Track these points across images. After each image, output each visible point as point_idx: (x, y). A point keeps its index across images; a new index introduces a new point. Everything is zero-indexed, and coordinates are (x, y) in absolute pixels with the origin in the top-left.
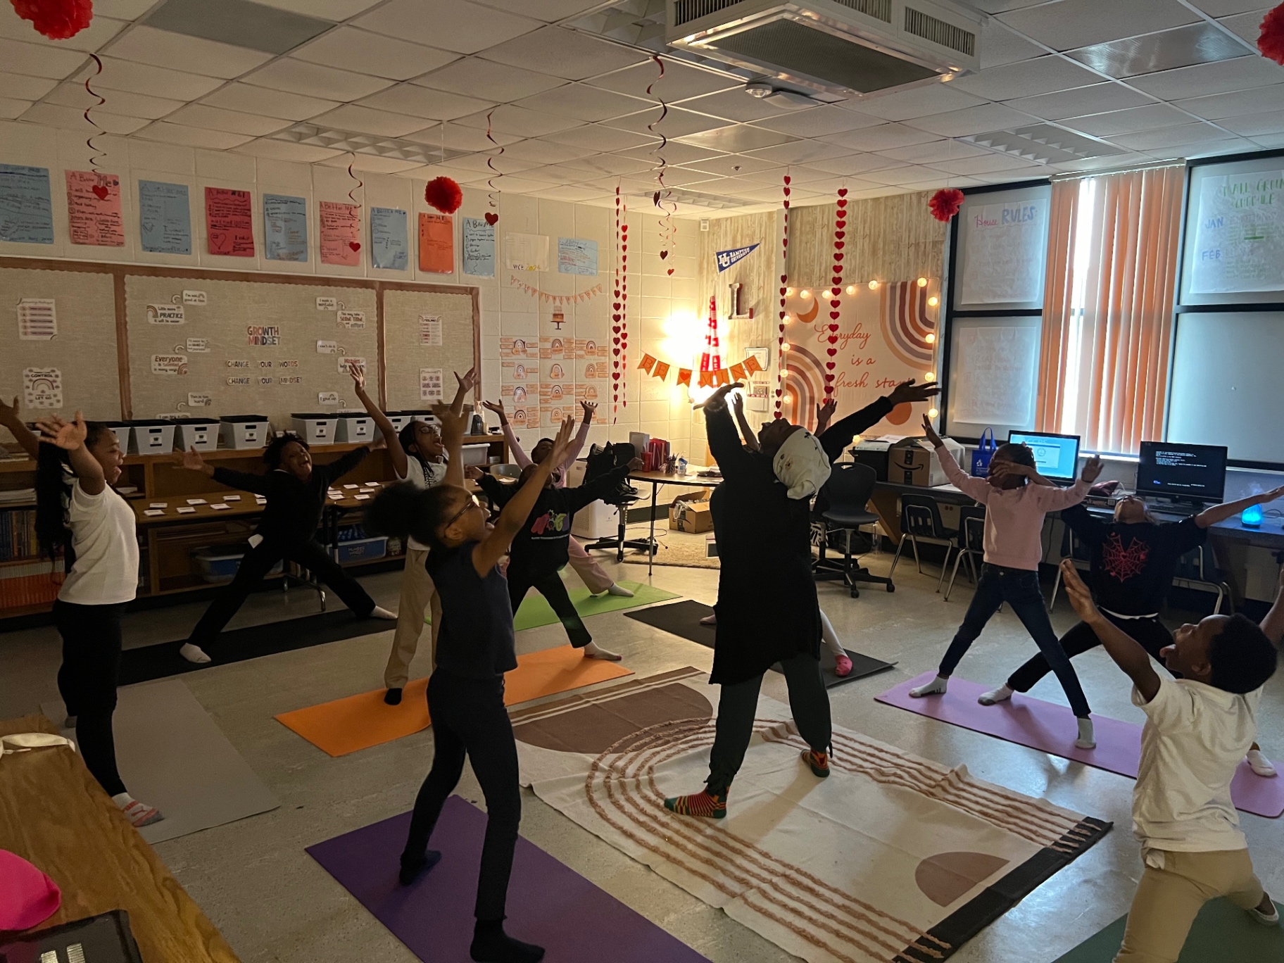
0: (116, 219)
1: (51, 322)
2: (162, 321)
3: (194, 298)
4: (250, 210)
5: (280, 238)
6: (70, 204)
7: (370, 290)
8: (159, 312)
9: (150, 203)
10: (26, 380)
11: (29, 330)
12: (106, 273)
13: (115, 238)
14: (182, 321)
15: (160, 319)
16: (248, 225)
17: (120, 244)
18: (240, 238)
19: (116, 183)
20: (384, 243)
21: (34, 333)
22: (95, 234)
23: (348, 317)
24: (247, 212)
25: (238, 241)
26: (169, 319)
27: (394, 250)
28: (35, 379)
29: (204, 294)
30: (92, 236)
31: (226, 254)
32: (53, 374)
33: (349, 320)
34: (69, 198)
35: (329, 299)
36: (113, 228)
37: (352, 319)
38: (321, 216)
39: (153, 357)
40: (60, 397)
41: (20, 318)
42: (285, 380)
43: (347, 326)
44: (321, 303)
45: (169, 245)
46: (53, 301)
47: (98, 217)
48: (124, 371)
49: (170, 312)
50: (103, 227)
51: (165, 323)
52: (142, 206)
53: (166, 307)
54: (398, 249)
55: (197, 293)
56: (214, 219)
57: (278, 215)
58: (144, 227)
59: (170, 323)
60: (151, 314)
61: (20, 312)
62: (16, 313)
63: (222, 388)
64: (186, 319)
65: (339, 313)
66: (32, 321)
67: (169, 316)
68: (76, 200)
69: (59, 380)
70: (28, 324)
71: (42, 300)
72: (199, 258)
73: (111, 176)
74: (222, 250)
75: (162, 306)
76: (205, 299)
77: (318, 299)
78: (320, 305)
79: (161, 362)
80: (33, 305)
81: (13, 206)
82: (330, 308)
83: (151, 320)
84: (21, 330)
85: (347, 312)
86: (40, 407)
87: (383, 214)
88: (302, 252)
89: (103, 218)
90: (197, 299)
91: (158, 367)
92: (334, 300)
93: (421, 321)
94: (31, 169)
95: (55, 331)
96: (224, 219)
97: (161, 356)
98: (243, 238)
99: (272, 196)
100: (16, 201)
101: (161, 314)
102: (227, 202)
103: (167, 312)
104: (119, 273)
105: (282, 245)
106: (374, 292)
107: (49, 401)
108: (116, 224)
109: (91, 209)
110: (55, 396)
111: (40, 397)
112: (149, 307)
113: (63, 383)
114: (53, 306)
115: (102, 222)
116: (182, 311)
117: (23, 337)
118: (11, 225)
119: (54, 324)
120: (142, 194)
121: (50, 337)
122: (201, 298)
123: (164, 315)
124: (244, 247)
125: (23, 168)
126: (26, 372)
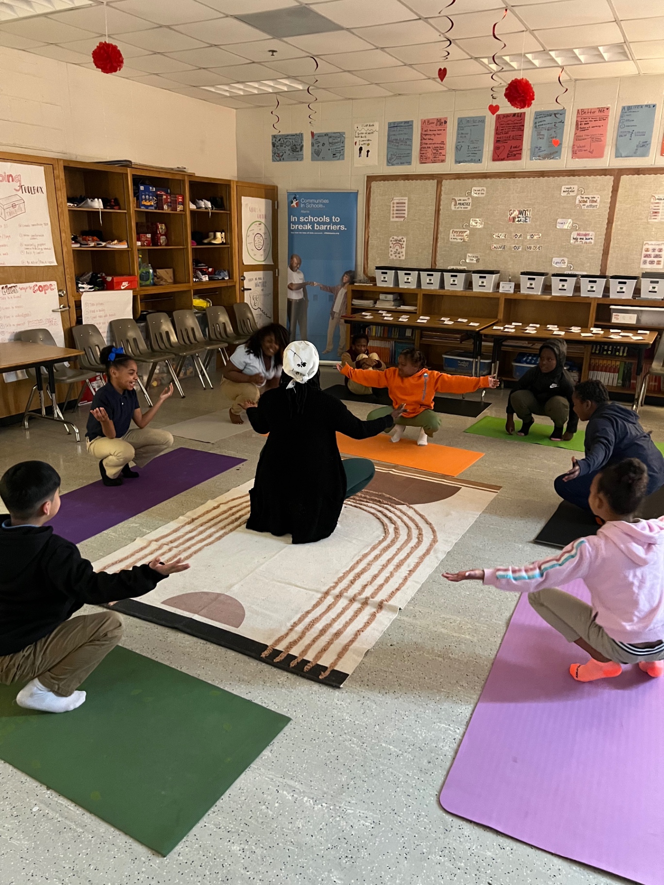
0: (442, 146)
1: (405, 210)
2: (459, 208)
3: (478, 192)
4: (523, 126)
5: (543, 143)
6: (421, 140)
7: (608, 177)
8: (458, 202)
9: (462, 132)
10: (391, 243)
11: (395, 215)
12: (433, 180)
13: (441, 158)
14: (469, 208)
15: (457, 206)
16: (520, 138)
17: (443, 161)
18: (514, 147)
19: (446, 122)
20: (628, 135)
21: (397, 217)
22: (431, 156)
23: (585, 200)
24: (521, 128)
25: (512, 149)
26: (462, 206)
27: (636, 140)
28: (394, 242)
29: (485, 189)
30: (429, 158)
31: (502, 160)
32: (402, 240)
33: (586, 202)
34: (421, 136)
35: (572, 187)
36: (440, 151)
37: (588, 201)
38: (577, 121)
39: (451, 231)
40: (404, 253)
41: (392, 208)
42: (530, 248)
43: (583, 207)
44: (565, 190)
45: (469, 159)
46: (407, 198)
47: (434, 146)
48: (436, 240)
49: (464, 202)
50: (435, 151)
51: (460, 209)
52: (458, 134)
53: (462, 198)
54: (642, 139)
55: (480, 188)
56: (499, 136)
57: (543, 126)
58: (458, 149)
59: (463, 209)
60: (453, 203)
61: (392, 205)
62: (390, 206)
63: (488, 251)
64: (472, 206)
65: (579, 197)
66: (397, 210)
67: (463, 204)
68: (424, 137)
69: (405, 243)
70: (395, 212)
71: (402, 198)
72: (487, 165)
73: (443, 118)
74: (500, 157)
75: (460, 198)
76: (485, 192)
77: (563, 187)
78: (564, 191)
79: (455, 234)
80: (398, 201)
81: (395, 146)
82: (572, 194)
83: (453, 208)
84: (391, 215)
85: (585, 196)
86: (395, 258)
87: (632, 110)
88: (557, 152)
89: (436, 145)
90: (480, 192)
91: (453, 237)
92: (576, 187)
93: (652, 200)
94: (405, 122)
95: (406, 217)
96: (505, 135)
97: (455, 230)
98: (516, 147)
99: (540, 112)
100: (396, 143)
101: (459, 204)
102: (510, 122)
103: (462, 202)
104: (439, 178)
105: (542, 149)
106: (612, 178)
107: (399, 255)
108: (442, 148)
109: (430, 141)
110: (402, 252)
111: (395, 253)
112: (453, 199)
113: (406, 245)
114: (406, 201)
115: (436, 149)
116: (470, 201)
117: (392, 220)
118: (393, 156)
119: (406, 212)
120: (459, 127)
121: (402, 219)
122: (483, 192)
123: (460, 204)
124: (515, 154)
125: (401, 122)
126: (391, 239)
